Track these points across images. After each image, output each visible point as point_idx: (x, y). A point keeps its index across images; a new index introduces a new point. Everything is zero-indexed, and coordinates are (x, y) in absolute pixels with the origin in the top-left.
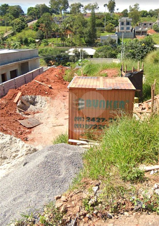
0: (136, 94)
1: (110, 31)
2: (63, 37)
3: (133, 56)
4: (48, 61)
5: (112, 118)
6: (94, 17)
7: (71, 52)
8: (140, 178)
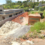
0: (41, 17)
1: (37, 5)
2: (28, 7)
3: (41, 10)
4: (25, 11)
5: (36, 22)
6: (34, 3)
7: (30, 9)
8: (40, 33)
